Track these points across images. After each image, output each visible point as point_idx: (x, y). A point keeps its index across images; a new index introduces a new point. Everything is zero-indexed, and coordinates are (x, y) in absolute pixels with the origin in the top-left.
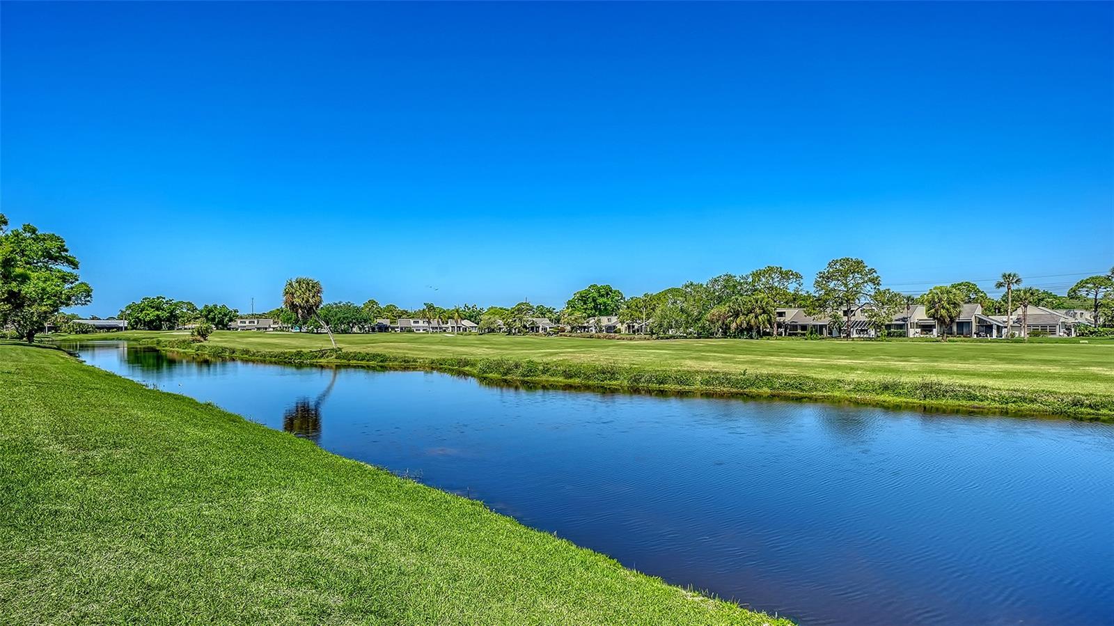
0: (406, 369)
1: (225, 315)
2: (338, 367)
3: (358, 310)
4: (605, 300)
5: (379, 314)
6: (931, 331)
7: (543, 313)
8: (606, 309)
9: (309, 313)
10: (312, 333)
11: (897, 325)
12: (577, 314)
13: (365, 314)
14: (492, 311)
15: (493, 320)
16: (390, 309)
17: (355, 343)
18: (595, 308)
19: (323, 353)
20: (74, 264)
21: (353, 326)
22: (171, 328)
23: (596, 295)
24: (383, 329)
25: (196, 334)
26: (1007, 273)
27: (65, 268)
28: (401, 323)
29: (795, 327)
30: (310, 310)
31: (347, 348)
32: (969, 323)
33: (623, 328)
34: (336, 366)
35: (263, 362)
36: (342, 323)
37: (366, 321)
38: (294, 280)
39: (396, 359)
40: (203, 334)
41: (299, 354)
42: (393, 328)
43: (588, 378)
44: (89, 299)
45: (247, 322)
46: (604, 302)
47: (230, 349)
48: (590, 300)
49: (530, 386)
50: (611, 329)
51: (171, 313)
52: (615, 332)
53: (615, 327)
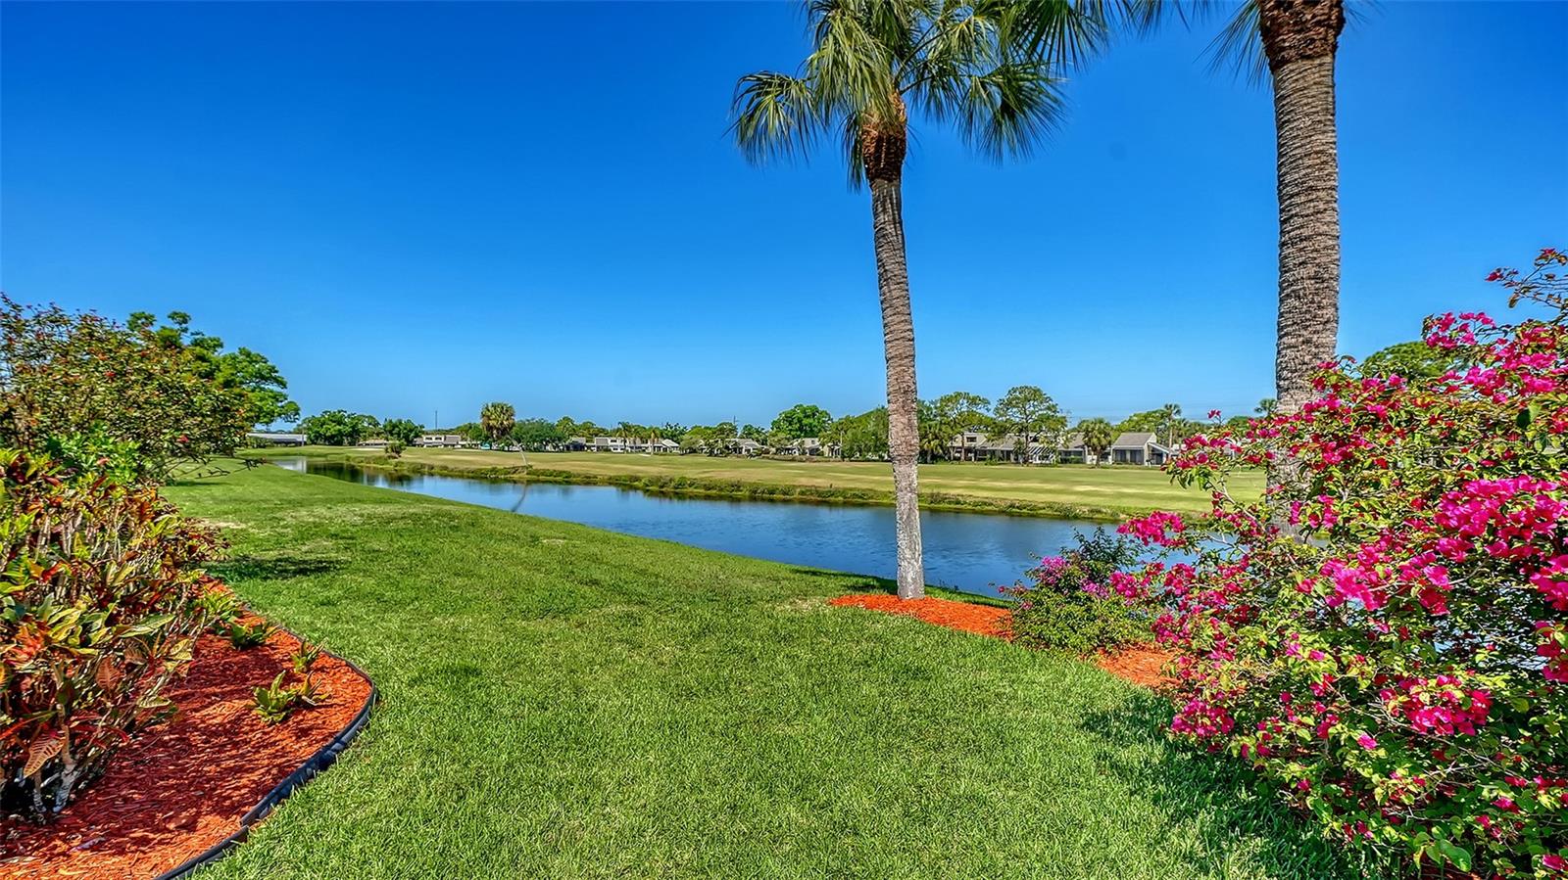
0: (588, 484)
1: (411, 431)
2: (529, 482)
3: (552, 427)
4: (811, 421)
5: (574, 433)
6: (1107, 458)
7: (749, 432)
8: (812, 430)
9: (503, 434)
10: (503, 450)
11: (1075, 452)
12: (781, 435)
13: (559, 430)
14: (694, 430)
15: (693, 440)
16: (587, 426)
17: (549, 460)
18: (801, 429)
19: (515, 470)
20: (283, 384)
21: (547, 445)
22: (352, 444)
23: (801, 415)
24: (579, 447)
25: (389, 450)
26: (1169, 404)
27: (275, 388)
28: (596, 441)
29: (984, 452)
30: (504, 431)
31: (537, 466)
32: (1141, 451)
33: (826, 449)
34: (528, 481)
35: (462, 477)
36: (534, 441)
37: (560, 439)
38: (490, 405)
39: (579, 475)
40: (397, 450)
41: (494, 470)
42: (589, 447)
43: (721, 490)
44: (297, 416)
45: (434, 438)
46: (811, 424)
47: (429, 465)
48: (795, 421)
49: (681, 497)
50: (814, 452)
51: (353, 427)
52: (818, 455)
53: (818, 450)
